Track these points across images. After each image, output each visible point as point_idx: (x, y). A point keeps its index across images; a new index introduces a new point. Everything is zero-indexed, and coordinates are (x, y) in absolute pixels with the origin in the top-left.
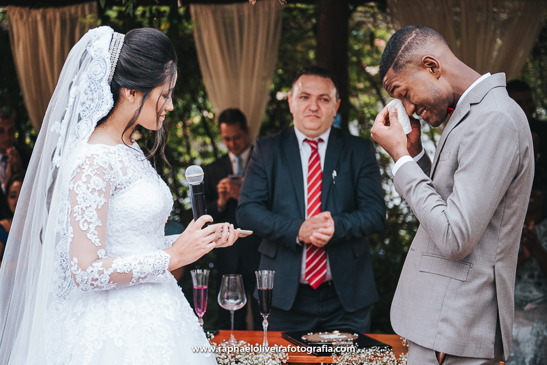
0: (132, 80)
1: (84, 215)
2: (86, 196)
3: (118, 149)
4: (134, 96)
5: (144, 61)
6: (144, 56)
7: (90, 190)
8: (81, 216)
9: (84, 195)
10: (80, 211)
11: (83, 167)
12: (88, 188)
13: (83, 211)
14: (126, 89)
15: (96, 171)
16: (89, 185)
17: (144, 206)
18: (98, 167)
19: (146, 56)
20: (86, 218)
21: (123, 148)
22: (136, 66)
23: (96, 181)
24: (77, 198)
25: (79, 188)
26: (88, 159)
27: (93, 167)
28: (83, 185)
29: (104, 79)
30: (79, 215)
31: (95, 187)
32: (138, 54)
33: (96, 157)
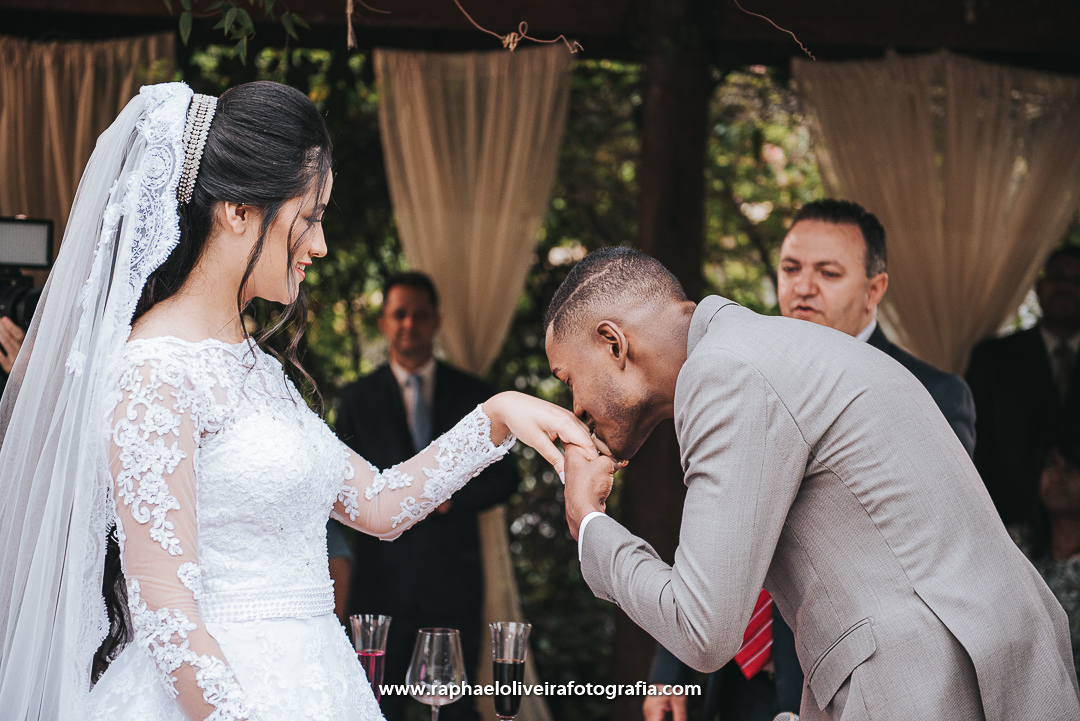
0: (237, 184)
1: (139, 491)
2: (140, 450)
3: (206, 350)
4: (243, 219)
5: (262, 142)
6: (260, 132)
7: (146, 435)
8: (134, 494)
9: (135, 447)
10: (129, 482)
11: (128, 389)
12: (141, 432)
13: (137, 484)
14: (227, 204)
15: (156, 394)
16: (143, 427)
17: (267, 470)
18: (160, 384)
19: (266, 134)
20: (144, 496)
21: (217, 349)
22: (246, 155)
23: (158, 416)
24: (121, 458)
25: (122, 435)
26: (137, 371)
27: (148, 386)
28: (132, 427)
29: (168, 188)
30: (129, 492)
31: (155, 428)
32: (249, 129)
33: (154, 364)
